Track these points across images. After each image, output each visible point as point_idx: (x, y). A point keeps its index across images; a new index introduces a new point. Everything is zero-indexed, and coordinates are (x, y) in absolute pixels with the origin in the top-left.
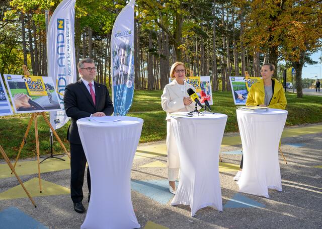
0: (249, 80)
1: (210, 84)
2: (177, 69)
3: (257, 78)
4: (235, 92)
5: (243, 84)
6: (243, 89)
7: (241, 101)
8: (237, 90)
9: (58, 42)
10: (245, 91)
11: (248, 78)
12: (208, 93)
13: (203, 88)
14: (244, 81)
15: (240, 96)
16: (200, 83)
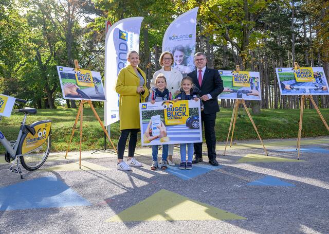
0: (298, 70)
1: (259, 80)
2: (164, 57)
4: (281, 83)
5: (291, 75)
6: (291, 80)
7: (288, 91)
8: (285, 80)
9: (120, 49)
10: (293, 82)
11: (297, 68)
12: (257, 89)
13: (252, 83)
14: (293, 71)
15: (288, 86)
16: (249, 78)
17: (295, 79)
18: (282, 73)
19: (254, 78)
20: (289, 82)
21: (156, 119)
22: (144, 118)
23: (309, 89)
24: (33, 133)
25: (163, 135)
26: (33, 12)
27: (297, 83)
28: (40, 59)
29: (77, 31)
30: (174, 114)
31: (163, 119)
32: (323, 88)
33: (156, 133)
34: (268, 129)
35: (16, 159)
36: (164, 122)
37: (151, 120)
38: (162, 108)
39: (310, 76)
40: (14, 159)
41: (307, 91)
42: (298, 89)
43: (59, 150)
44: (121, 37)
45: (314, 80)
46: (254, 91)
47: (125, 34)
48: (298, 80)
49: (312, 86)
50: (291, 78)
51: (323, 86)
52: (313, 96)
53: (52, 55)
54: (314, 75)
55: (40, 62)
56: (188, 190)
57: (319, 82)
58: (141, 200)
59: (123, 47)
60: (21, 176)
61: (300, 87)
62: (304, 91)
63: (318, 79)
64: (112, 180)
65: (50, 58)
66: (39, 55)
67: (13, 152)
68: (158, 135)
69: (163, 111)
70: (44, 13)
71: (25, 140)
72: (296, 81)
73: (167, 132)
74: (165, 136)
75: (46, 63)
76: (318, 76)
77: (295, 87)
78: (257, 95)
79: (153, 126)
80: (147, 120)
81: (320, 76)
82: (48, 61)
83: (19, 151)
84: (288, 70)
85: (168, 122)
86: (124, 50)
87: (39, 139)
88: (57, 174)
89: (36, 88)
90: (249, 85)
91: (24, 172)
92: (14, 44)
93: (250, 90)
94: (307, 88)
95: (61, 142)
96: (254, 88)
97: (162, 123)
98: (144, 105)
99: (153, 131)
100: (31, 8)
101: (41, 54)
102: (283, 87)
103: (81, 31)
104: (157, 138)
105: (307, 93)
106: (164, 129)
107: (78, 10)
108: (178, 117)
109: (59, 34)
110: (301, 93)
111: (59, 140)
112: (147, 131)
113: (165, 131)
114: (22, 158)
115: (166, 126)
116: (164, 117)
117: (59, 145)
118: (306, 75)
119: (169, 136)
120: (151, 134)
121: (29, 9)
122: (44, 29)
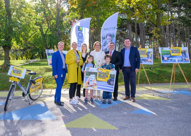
0: (173, 49)
2: (96, 44)
3: (178, 48)
4: (162, 56)
5: (168, 52)
6: (168, 54)
7: (165, 61)
8: (164, 55)
9: (78, 36)
10: (169, 56)
11: (172, 48)
12: (151, 58)
13: (148, 55)
14: (169, 50)
15: (166, 58)
16: (146, 52)
17: (170, 54)
18: (163, 51)
19: (150, 52)
20: (167, 55)
21: (92, 77)
22: (87, 75)
23: (178, 60)
24: (34, 83)
25: (94, 85)
26: (38, 4)
27: (171, 56)
28: (43, 30)
29: (63, 14)
30: (102, 76)
31: (96, 77)
32: (186, 59)
33: (91, 83)
34: (165, 77)
35: (27, 95)
36: (96, 79)
37: (90, 77)
38: (97, 71)
39: (179, 52)
40: (26, 95)
41: (177, 61)
42: (172, 60)
43: (49, 88)
44: (79, 30)
45: (181, 55)
46: (149, 60)
47: (81, 28)
48: (172, 54)
49: (180, 58)
50: (168, 53)
51: (186, 58)
52: (179, 64)
53: (49, 28)
54: (182, 52)
55: (42, 32)
56: (101, 114)
57: (184, 56)
58: (78, 118)
59: (80, 35)
60: (29, 103)
61: (173, 59)
62: (175, 61)
63: (184, 54)
64: (69, 107)
65: (48, 30)
66: (42, 28)
67: (26, 93)
68: (92, 84)
69: (97, 73)
70: (44, 4)
71: (31, 87)
72: (171, 55)
73: (97, 84)
74: (95, 86)
75: (46, 33)
76: (184, 53)
77: (170, 59)
78: (151, 62)
79: (90, 80)
80: (88, 76)
81: (185, 52)
82: (46, 32)
83: (28, 92)
84: (166, 49)
85: (98, 79)
86: (81, 36)
87: (37, 86)
88: (45, 103)
89: (40, 47)
90: (146, 56)
91: (31, 101)
92: (28, 28)
93: (147, 59)
94: (177, 59)
95: (50, 83)
96: (149, 58)
97: (95, 79)
98: (88, 68)
99: (90, 82)
100: (37, 3)
101: (43, 27)
102: (163, 58)
103: (65, 14)
104: (91, 86)
105: (177, 62)
106: (95, 82)
107: (63, 2)
108: (104, 77)
109: (52, 16)
110: (173, 62)
111: (49, 82)
112: (87, 81)
113: (96, 83)
114: (30, 95)
115: (97, 81)
116: (97, 76)
117: (49, 85)
118: (177, 51)
119: (97, 86)
120: (88, 83)
121: (36, 3)
122: (45, 13)
